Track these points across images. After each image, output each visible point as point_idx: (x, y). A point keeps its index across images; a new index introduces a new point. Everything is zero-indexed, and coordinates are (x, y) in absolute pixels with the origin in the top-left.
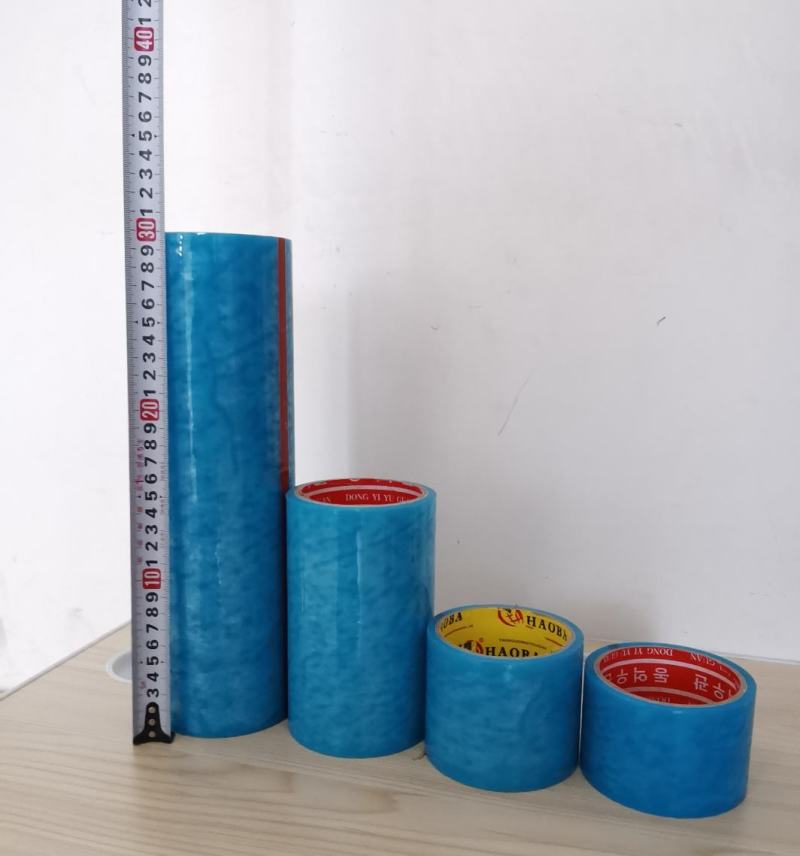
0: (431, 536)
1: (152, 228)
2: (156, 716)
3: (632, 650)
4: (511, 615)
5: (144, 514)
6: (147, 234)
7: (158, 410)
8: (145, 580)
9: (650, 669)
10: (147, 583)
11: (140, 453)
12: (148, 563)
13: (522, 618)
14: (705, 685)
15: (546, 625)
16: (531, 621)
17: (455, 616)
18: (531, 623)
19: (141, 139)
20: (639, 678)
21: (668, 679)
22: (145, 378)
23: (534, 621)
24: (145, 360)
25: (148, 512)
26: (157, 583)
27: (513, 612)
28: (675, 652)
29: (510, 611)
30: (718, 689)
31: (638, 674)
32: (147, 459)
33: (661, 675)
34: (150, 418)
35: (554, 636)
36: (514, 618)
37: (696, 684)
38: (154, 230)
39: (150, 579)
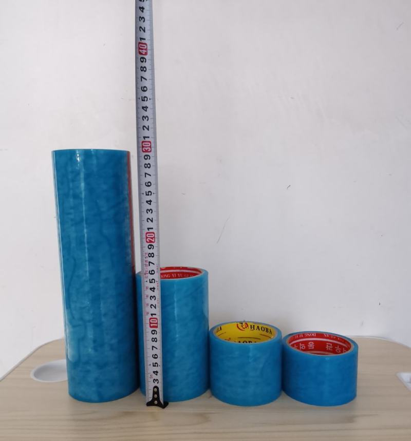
1: (149, 146)
2: (157, 393)
3: (299, 335)
4: (243, 325)
5: (149, 290)
6: (146, 149)
7: (154, 237)
8: (150, 323)
9: (306, 343)
10: (152, 325)
11: (146, 259)
12: (152, 315)
13: (248, 326)
14: (331, 347)
15: (260, 328)
16: (253, 327)
17: (219, 328)
18: (253, 328)
19: (142, 100)
20: (302, 348)
21: (314, 347)
22: (148, 221)
23: (254, 327)
24: (147, 213)
25: (151, 289)
26: (156, 325)
27: (244, 324)
28: (317, 334)
29: (242, 324)
30: (338, 348)
31: (302, 346)
32: (150, 262)
33: (311, 345)
34: (151, 241)
35: (265, 333)
36: (244, 327)
37: (327, 347)
38: (150, 147)
39: (152, 323)
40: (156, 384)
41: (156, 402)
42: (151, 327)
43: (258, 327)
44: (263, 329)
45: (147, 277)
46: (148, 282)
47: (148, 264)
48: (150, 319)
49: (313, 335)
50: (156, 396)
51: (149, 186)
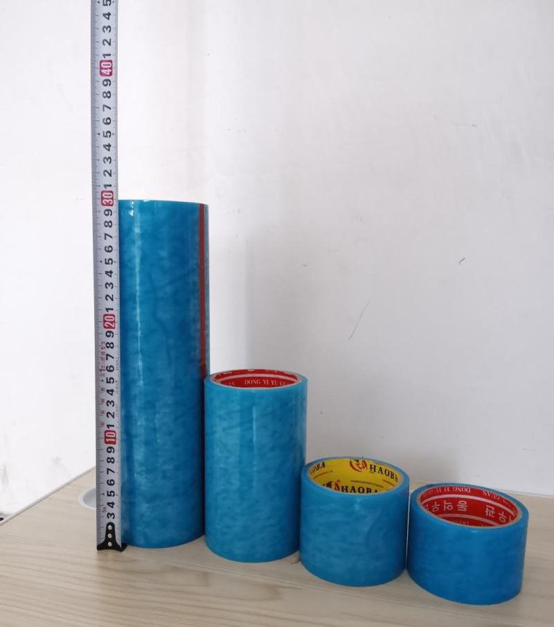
0: (304, 409)
1: (111, 197)
2: (113, 532)
3: (443, 488)
4: (359, 463)
5: (105, 392)
6: (108, 201)
8: (106, 438)
10: (107, 440)
12: (108, 426)
13: (366, 466)
16: (373, 468)
17: (320, 465)
19: (104, 136)
20: (448, 508)
23: (375, 468)
24: (107, 287)
25: (108, 391)
26: (113, 440)
27: (360, 462)
28: (472, 490)
29: (358, 461)
30: (502, 515)
31: (447, 505)
32: (107, 355)
33: (462, 506)
34: (110, 327)
35: (388, 478)
36: (361, 466)
37: (487, 511)
38: (112, 199)
39: (109, 438)
40: (111, 519)
44: (387, 472)
45: (103, 375)
46: (105, 380)
47: (105, 357)
49: (466, 490)
50: (110, 536)
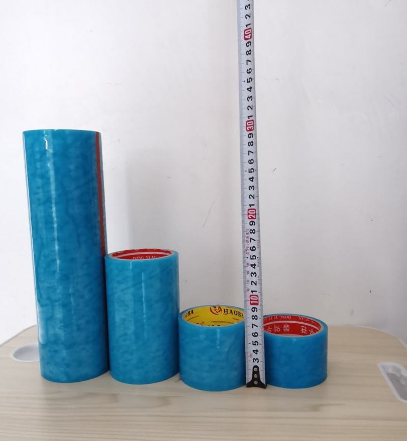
3: (273, 317)
8: (251, 300)
9: (281, 325)
10: (252, 302)
11: (248, 235)
12: (252, 291)
13: (221, 310)
14: (306, 330)
15: (233, 312)
17: (190, 312)
18: (226, 312)
20: (277, 330)
21: (290, 329)
22: (250, 198)
25: (251, 265)
26: (257, 302)
27: (217, 308)
28: (292, 316)
29: (215, 307)
32: (251, 239)
33: (286, 328)
34: (252, 218)
36: (218, 311)
37: (302, 330)
40: (256, 363)
41: (256, 383)
42: (251, 304)
43: (231, 310)
44: (236, 312)
45: (248, 254)
46: (249, 258)
47: (249, 240)
48: (251, 296)
49: (288, 317)
50: (256, 376)
51: (251, 163)
